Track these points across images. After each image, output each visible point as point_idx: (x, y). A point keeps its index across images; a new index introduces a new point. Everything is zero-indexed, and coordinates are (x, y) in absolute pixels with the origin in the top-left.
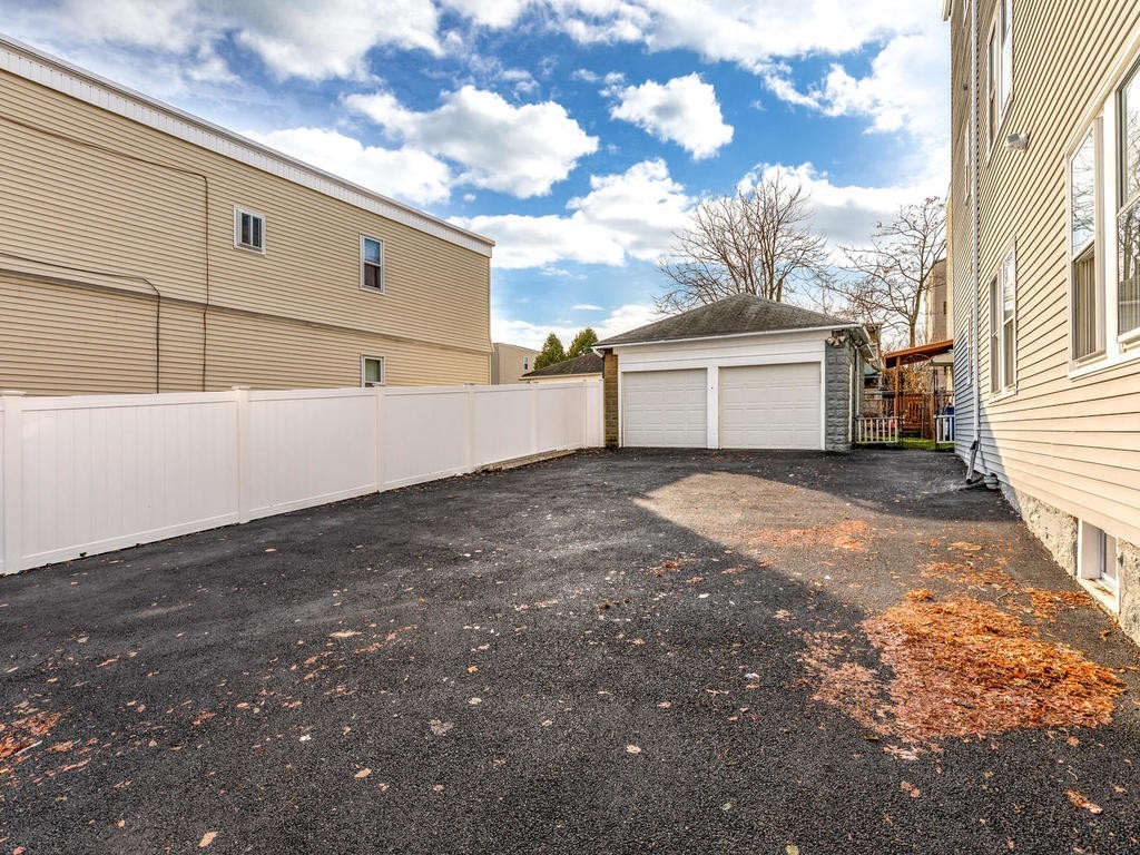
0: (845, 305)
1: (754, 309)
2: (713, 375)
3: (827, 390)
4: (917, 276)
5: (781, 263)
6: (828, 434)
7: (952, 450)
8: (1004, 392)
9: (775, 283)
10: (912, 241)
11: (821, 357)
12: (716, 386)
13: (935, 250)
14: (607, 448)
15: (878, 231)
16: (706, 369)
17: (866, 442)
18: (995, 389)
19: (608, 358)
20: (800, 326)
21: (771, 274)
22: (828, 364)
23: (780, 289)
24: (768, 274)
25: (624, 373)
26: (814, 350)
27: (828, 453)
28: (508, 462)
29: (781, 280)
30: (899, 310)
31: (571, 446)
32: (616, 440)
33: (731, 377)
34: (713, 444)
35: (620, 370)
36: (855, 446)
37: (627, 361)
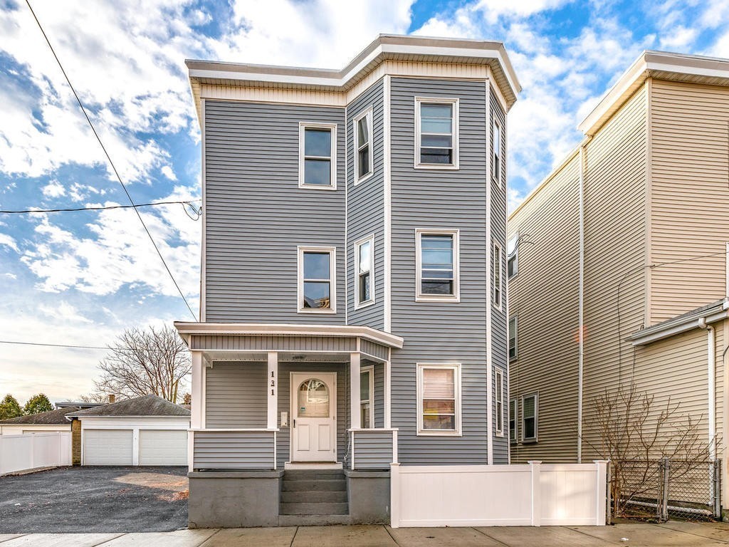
1: (157, 404)
2: (136, 433)
9: (174, 381)
12: (138, 438)
14: (74, 465)
16: (132, 430)
19: (75, 421)
21: (172, 377)
23: (177, 385)
24: (170, 376)
25: (85, 429)
26: (185, 425)
28: (24, 471)
29: (177, 380)
31: (54, 465)
32: (80, 462)
33: (144, 433)
34: (136, 463)
35: (82, 428)
37: (87, 423)
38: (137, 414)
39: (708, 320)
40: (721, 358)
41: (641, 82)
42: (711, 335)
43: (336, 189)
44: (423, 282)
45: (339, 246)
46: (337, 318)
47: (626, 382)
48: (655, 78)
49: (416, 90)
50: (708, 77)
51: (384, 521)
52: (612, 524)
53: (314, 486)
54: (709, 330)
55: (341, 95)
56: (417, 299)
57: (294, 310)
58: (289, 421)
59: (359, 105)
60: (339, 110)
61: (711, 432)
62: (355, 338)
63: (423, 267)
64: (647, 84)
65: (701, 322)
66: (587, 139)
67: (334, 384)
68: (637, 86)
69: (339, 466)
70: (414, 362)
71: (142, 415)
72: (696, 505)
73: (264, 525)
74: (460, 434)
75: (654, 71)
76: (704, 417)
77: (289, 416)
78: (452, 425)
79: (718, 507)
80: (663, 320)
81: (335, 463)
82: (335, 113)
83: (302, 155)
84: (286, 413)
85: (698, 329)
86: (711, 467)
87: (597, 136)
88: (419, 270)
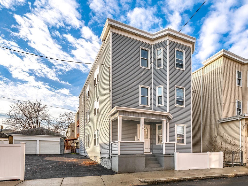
0: (53, 128)
2: (38, 142)
3: (61, 145)
4: (68, 125)
5: (40, 118)
6: (61, 152)
7: (79, 154)
8: (88, 147)
10: (67, 118)
11: (60, 140)
12: (39, 144)
13: (71, 121)
15: (60, 115)
16: (36, 141)
17: (65, 153)
18: (87, 147)
19: (10, 137)
20: (56, 135)
22: (61, 141)
25: (14, 140)
26: (59, 139)
27: (60, 155)
30: (64, 130)
33: (41, 142)
34: (38, 153)
35: (14, 139)
36: (64, 154)
37: (15, 137)
38: (39, 135)
39: (240, 118)
40: (243, 128)
41: (221, 56)
42: (240, 122)
43: (150, 69)
44: (177, 101)
45: (151, 87)
46: (150, 108)
47: (216, 132)
48: (224, 56)
49: (175, 46)
50: (234, 58)
51: (173, 169)
52: (224, 167)
53: (148, 159)
54: (240, 120)
55: (151, 41)
56: (175, 106)
57: (138, 105)
58: (137, 139)
59: (158, 45)
60: (151, 45)
61: (241, 145)
62: (165, 116)
63: (177, 97)
64: (222, 57)
65: (239, 118)
66: (204, 67)
67: (149, 128)
68: (220, 57)
69: (151, 153)
70: (174, 123)
71: (40, 135)
72: (238, 163)
73: (141, 171)
74: (185, 144)
75: (224, 54)
76: (239, 141)
77: (137, 138)
78: (183, 142)
79: (242, 163)
80: (228, 117)
81: (150, 152)
82: (149, 46)
83: (141, 57)
84: (136, 137)
85: (238, 120)
86: (241, 153)
87: (207, 66)
88: (176, 97)
